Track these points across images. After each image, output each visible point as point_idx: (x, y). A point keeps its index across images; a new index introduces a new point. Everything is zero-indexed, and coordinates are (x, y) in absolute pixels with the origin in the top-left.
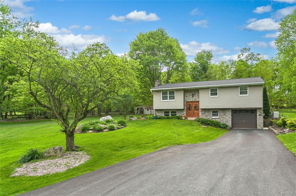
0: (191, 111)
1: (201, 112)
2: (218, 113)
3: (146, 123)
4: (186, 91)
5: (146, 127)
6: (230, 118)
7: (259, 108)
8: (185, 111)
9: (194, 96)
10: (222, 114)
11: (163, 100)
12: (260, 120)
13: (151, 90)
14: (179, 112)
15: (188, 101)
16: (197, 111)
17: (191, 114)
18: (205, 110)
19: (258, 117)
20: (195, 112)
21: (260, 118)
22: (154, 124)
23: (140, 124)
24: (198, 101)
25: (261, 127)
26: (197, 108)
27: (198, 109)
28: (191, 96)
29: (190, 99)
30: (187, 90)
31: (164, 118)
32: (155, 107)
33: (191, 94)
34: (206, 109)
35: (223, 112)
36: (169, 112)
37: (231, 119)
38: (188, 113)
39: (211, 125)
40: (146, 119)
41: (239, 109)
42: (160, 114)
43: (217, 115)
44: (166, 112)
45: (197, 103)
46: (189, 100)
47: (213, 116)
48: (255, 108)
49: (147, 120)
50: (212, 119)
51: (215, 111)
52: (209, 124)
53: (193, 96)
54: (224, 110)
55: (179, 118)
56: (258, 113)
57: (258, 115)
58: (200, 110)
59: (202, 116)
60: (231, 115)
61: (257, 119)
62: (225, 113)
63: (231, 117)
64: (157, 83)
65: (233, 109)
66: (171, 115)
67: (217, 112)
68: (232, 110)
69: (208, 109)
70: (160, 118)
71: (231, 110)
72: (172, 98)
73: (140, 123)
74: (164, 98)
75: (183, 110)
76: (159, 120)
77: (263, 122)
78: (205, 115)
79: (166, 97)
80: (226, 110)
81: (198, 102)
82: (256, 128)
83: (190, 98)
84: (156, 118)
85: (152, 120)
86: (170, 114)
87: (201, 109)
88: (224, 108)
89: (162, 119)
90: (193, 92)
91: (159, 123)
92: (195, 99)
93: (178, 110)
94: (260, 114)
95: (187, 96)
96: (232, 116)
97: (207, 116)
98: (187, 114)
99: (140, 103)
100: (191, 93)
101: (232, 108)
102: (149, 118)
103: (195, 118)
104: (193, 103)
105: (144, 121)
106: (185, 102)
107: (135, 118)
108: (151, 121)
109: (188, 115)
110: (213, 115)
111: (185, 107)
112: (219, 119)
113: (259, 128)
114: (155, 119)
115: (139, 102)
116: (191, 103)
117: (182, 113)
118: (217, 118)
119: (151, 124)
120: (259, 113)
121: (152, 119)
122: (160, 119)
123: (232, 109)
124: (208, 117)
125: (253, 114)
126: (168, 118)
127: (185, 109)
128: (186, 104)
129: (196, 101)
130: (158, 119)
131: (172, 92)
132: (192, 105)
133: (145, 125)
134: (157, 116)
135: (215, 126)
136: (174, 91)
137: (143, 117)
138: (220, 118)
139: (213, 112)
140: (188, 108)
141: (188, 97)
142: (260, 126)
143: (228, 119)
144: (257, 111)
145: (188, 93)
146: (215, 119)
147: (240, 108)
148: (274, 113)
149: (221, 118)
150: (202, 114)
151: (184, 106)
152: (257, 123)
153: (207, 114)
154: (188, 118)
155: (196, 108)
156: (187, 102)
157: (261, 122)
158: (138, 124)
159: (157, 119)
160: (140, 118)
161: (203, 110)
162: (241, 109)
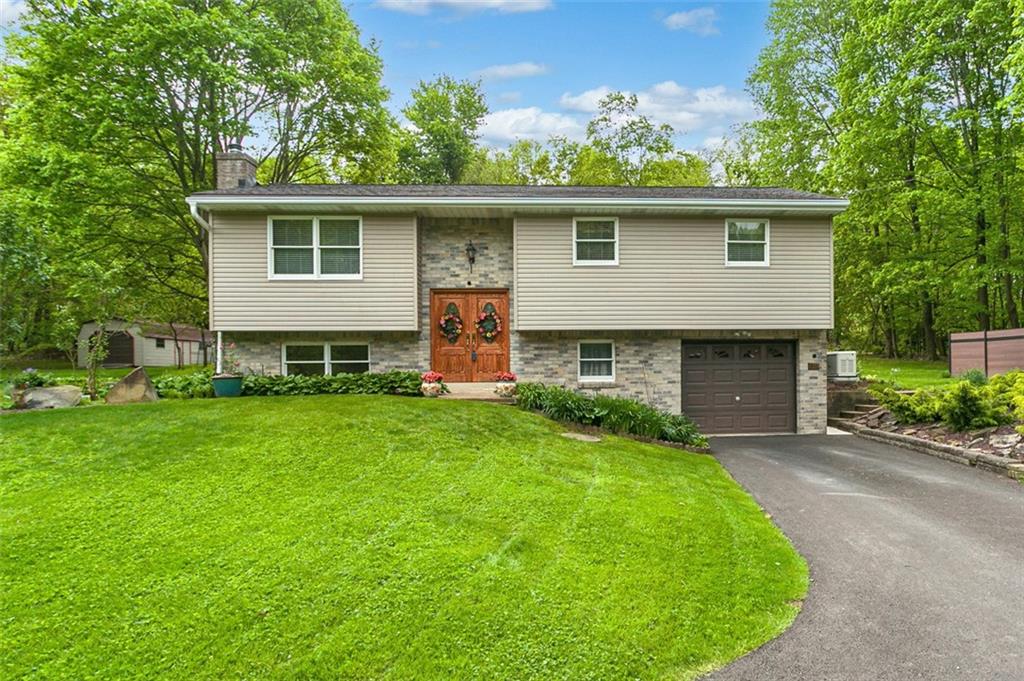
0: (457, 348)
1: (521, 350)
2: (613, 358)
3: (161, 428)
4: (430, 226)
5: (168, 468)
6: (674, 382)
7: (810, 331)
8: (425, 343)
9: (478, 258)
10: (634, 363)
11: (276, 272)
12: (815, 391)
13: (193, 202)
14: (387, 348)
15: (440, 286)
16: (495, 345)
17: (461, 363)
18: (542, 340)
19: (805, 377)
20: (481, 350)
21: (815, 381)
22: (234, 434)
23: (110, 443)
24: (501, 285)
25: (816, 426)
26: (493, 327)
27: (500, 337)
28: (462, 259)
29: (455, 272)
30: (437, 220)
31: (294, 389)
32: (225, 315)
33: (462, 245)
34: (550, 332)
35: (637, 353)
36: (321, 349)
37: (679, 385)
38: (443, 359)
39: (614, 430)
40: (160, 396)
41: (716, 337)
42: (256, 366)
43: (604, 367)
44: (302, 348)
45: (494, 301)
46: (449, 283)
47: (582, 375)
48: (793, 331)
49: (169, 407)
50: (583, 387)
51: (596, 347)
52: (597, 421)
53: (472, 260)
54: (644, 339)
55: (390, 386)
56: (805, 358)
57: (803, 366)
58: (514, 340)
59: (527, 371)
60: (680, 369)
61: (801, 388)
62: (651, 356)
63: (678, 377)
64: (233, 170)
65: (692, 337)
66: (336, 369)
67: (606, 350)
68: (684, 342)
69: (560, 332)
70: (263, 390)
71: (680, 341)
72: (343, 260)
73: (109, 429)
74: (290, 260)
75: (411, 337)
76: (255, 402)
77: (824, 400)
78: (542, 369)
79: (301, 256)
80: (655, 340)
81: (504, 292)
82: (795, 428)
83: (457, 270)
84: (238, 388)
85: (205, 407)
86: (327, 361)
87: (522, 333)
88: (646, 331)
89: (277, 393)
90: (470, 232)
91: (271, 431)
92: (486, 276)
93: (379, 337)
94: (813, 361)
95: (433, 258)
96: (682, 373)
97: (553, 374)
98: (434, 362)
99: (106, 283)
100: (463, 238)
101: (683, 331)
102: (184, 388)
103: (500, 385)
104: (473, 298)
105: (139, 410)
106: (426, 290)
107: (63, 391)
108: (201, 415)
109: (445, 369)
110: (586, 368)
111: (427, 320)
112: (618, 390)
113: (806, 428)
114: (230, 394)
115: (96, 277)
116: (458, 301)
117: (404, 356)
118: (610, 386)
119: (215, 438)
120: (812, 354)
121: (204, 395)
122: (264, 393)
123: (685, 335)
124: (562, 381)
125: (779, 359)
126: (321, 389)
127: (426, 330)
128: (432, 301)
129: (487, 285)
130: (247, 392)
131: (342, 228)
132: (467, 311)
133: (152, 454)
134: (240, 378)
135: (632, 431)
136: (356, 223)
137: (130, 382)
138: (622, 381)
139: (586, 350)
140: (444, 329)
141: (443, 264)
142: (815, 421)
143: (665, 387)
144: (802, 345)
145: (444, 242)
146: (597, 388)
147: (722, 331)
148: (839, 359)
149: (626, 383)
150: (527, 362)
151: (421, 315)
152: (800, 406)
153: (552, 362)
154: (450, 386)
155: (490, 327)
156: (436, 292)
157: (816, 402)
158: (82, 441)
159: (244, 394)
160: (112, 391)
161: (531, 337)
162: (729, 337)
